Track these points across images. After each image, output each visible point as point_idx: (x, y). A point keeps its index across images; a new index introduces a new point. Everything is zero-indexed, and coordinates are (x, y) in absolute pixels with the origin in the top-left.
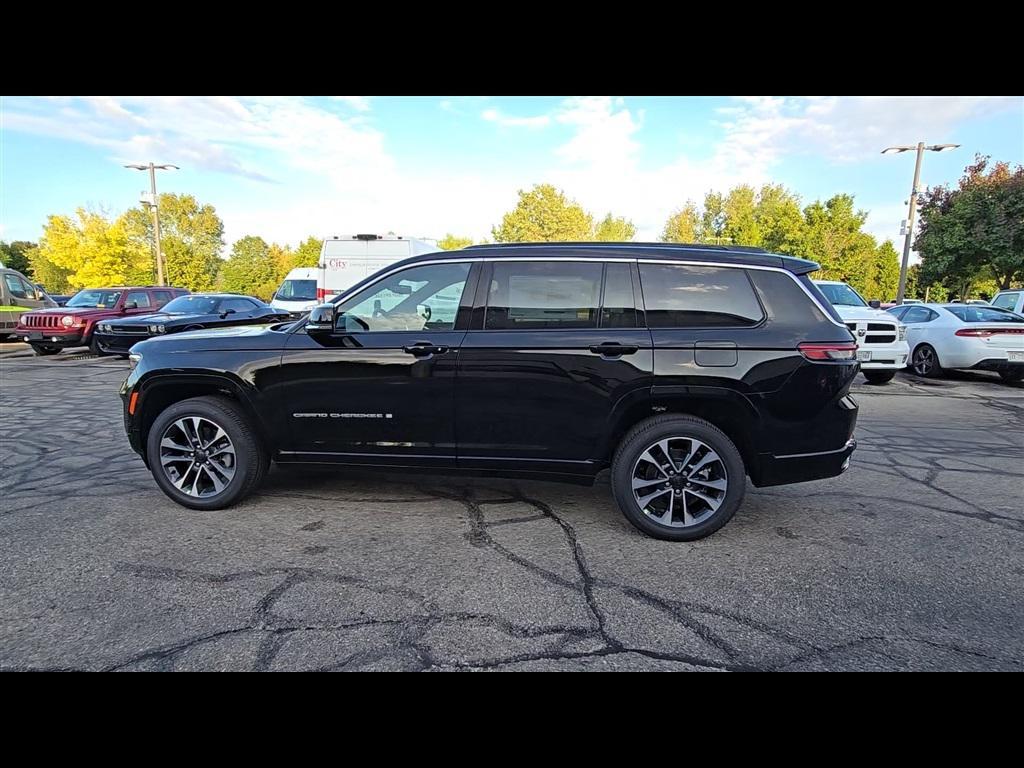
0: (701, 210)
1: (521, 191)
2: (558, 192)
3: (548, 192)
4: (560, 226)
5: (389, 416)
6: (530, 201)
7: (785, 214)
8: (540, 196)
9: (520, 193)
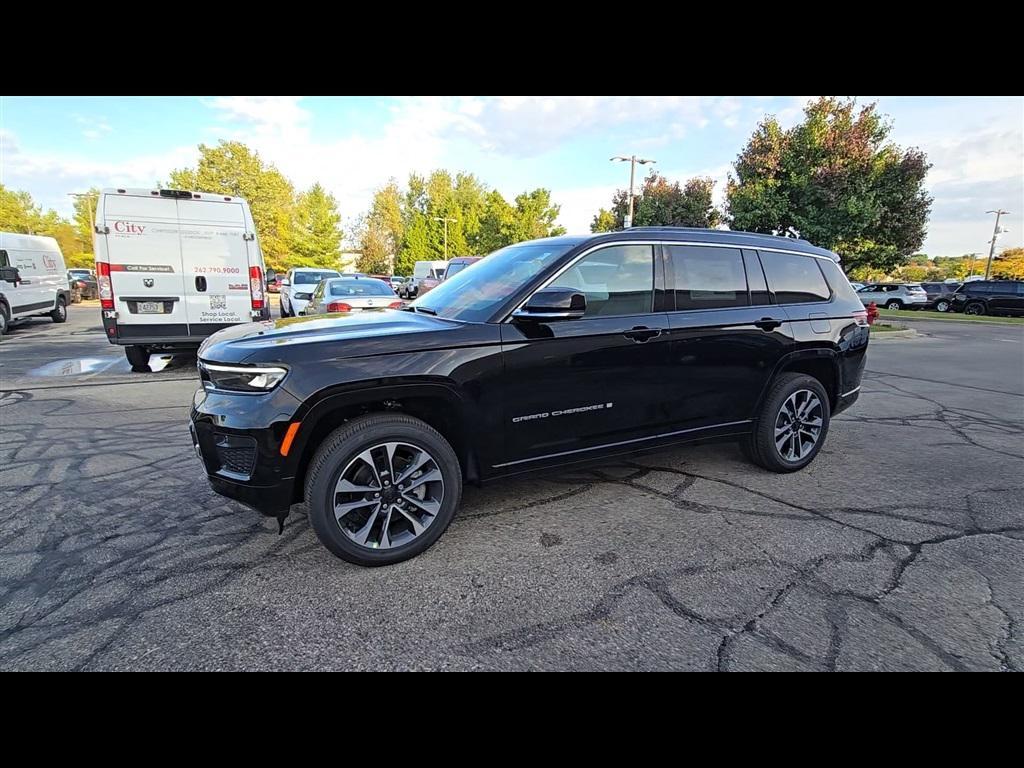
0: (404, 189)
1: (203, 146)
2: (252, 154)
3: (240, 153)
4: (260, 193)
5: (609, 405)
6: (216, 160)
7: (495, 201)
8: (229, 155)
9: (202, 148)
